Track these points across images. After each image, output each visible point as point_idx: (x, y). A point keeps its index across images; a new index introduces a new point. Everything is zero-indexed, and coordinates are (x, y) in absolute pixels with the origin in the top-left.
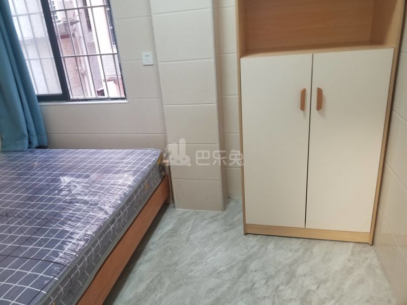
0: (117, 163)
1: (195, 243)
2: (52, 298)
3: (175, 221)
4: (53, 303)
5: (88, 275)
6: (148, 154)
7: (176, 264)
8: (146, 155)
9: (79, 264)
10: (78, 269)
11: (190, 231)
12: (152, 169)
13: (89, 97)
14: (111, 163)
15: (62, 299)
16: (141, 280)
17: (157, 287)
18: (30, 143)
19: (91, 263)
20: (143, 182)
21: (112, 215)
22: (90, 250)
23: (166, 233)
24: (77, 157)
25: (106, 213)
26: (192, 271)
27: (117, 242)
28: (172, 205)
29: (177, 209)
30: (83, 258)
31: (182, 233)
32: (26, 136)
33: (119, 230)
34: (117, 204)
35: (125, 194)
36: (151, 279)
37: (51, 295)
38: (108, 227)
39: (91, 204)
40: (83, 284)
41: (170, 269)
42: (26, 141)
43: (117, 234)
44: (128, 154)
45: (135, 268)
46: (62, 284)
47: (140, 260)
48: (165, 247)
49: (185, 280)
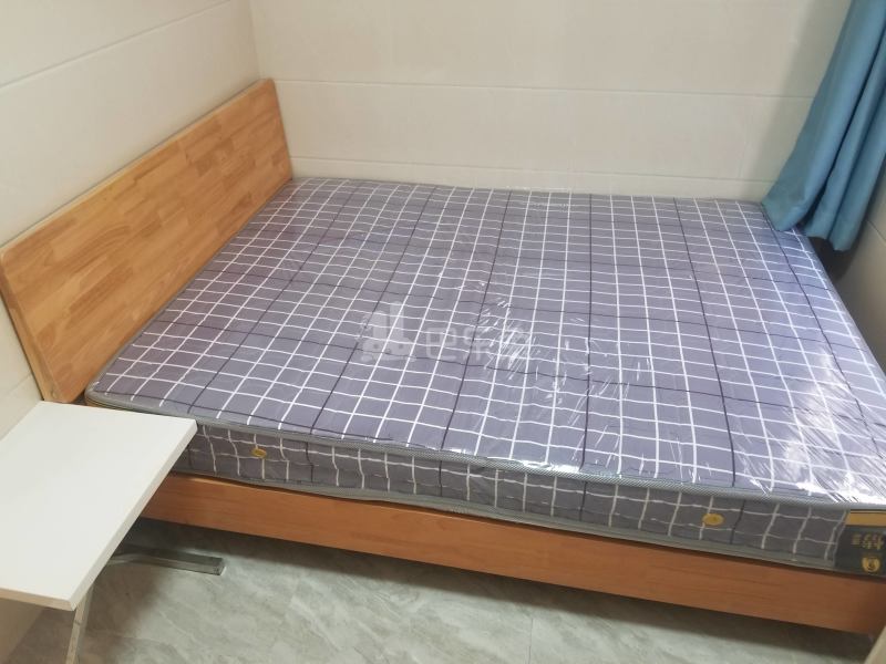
5: (364, 485)
9: (339, 450)
10: (332, 456)
30: (353, 451)
40: (341, 486)
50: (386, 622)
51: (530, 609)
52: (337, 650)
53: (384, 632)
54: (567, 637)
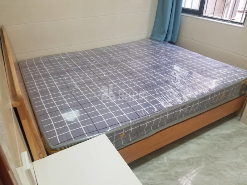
0: (211, 70)
1: (241, 155)
2: (123, 130)
3: (234, 130)
4: (123, 134)
5: (152, 130)
6: (239, 72)
7: (216, 159)
8: (236, 72)
9: (148, 120)
10: (146, 124)
11: (242, 144)
12: (235, 85)
13: (224, 18)
14: (207, 68)
15: (131, 134)
16: (186, 153)
17: (194, 164)
18: (166, 38)
19: (157, 124)
20: (222, 91)
21: (185, 103)
22: (159, 116)
23: (222, 134)
24: (187, 56)
25: (182, 99)
26: (225, 171)
27: (181, 121)
28: (238, 117)
29: (241, 123)
30: (152, 119)
31: (234, 141)
32: (165, 33)
33: (186, 114)
34: (193, 97)
35: (203, 94)
36: (193, 156)
37: (124, 129)
38: (179, 108)
39: (177, 89)
40: (146, 133)
41: (210, 159)
42: (164, 36)
43: (183, 116)
44: (223, 67)
45: (187, 143)
46: (133, 126)
47: (193, 140)
48: (215, 142)
49: (216, 174)
50: (164, 168)
51: (185, 144)
52: (162, 183)
53: (166, 171)
54: (198, 144)
